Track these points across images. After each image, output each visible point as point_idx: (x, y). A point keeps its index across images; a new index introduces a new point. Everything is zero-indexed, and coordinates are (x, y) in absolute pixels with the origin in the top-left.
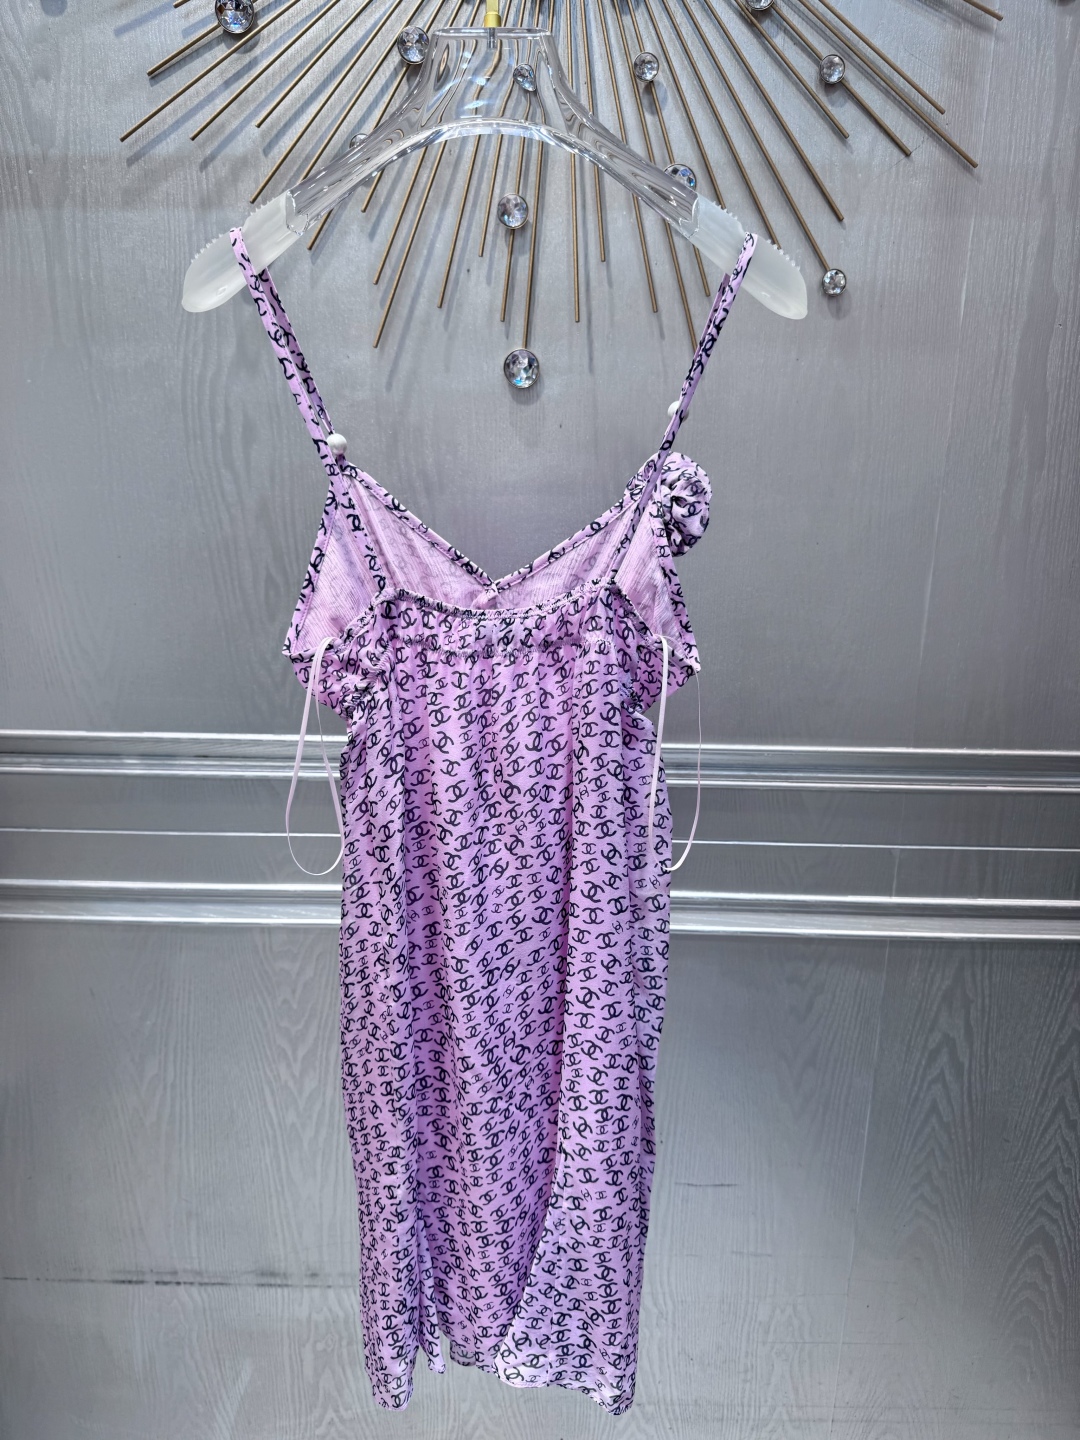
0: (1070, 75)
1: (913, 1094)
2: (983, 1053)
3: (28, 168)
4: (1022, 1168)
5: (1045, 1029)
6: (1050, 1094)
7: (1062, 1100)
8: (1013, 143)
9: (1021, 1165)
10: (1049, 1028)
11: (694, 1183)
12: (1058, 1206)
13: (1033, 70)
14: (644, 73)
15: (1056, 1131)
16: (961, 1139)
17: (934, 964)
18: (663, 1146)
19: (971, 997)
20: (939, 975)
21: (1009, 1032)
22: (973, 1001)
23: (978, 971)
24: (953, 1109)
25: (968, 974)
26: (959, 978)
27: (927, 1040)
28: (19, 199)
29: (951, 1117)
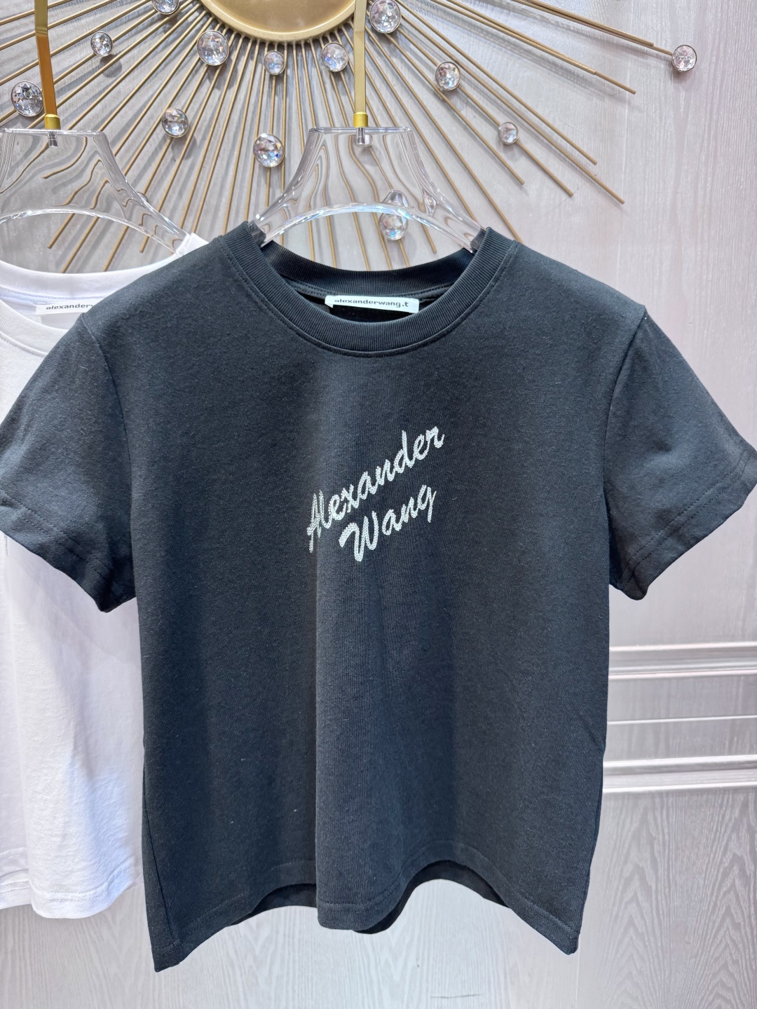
0: (686, 137)
1: (614, 913)
2: (666, 878)
4: (701, 962)
5: (712, 856)
6: (718, 903)
7: (728, 909)
8: (647, 187)
9: (700, 960)
10: (715, 854)
11: (446, 996)
12: (730, 989)
13: (658, 134)
15: (725, 932)
16: (652, 944)
17: (624, 812)
18: (419, 969)
19: (654, 835)
20: (628, 820)
21: (685, 860)
22: (655, 838)
23: (658, 815)
24: (645, 922)
25: (650, 817)
26: (644, 820)
27: (622, 871)
29: (644, 927)
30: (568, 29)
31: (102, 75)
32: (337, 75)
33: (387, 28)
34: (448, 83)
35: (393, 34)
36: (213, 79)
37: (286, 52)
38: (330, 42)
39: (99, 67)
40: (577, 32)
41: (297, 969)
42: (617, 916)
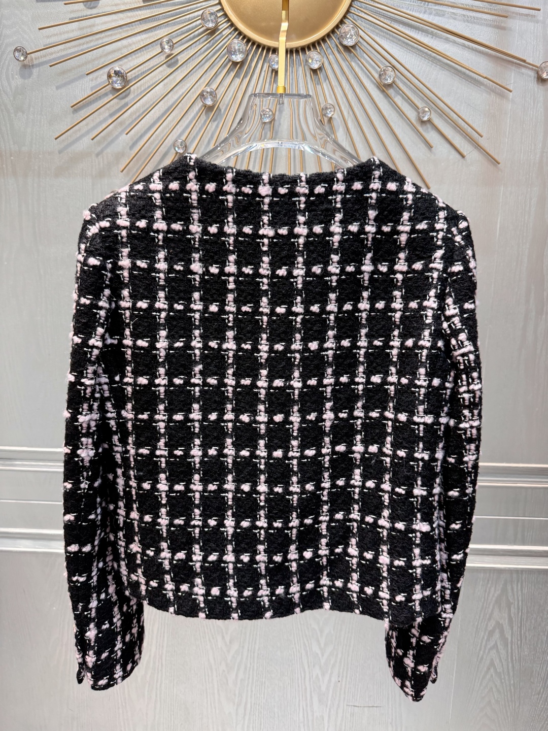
1: (480, 656)
2: (519, 633)
3: (11, 156)
8: (523, 149)
9: (541, 697)
11: (357, 705)
13: (532, 113)
14: (327, 113)
16: (507, 682)
17: (490, 582)
18: (339, 684)
19: (511, 601)
20: (493, 589)
21: (533, 621)
22: (512, 603)
23: (515, 587)
24: (503, 665)
25: (509, 588)
26: (504, 590)
27: (487, 625)
28: (5, 172)
29: (502, 669)
32: (315, 71)
33: (350, 43)
34: (387, 80)
35: (353, 47)
36: (235, 71)
38: (312, 50)
41: (255, 674)
42: (482, 658)
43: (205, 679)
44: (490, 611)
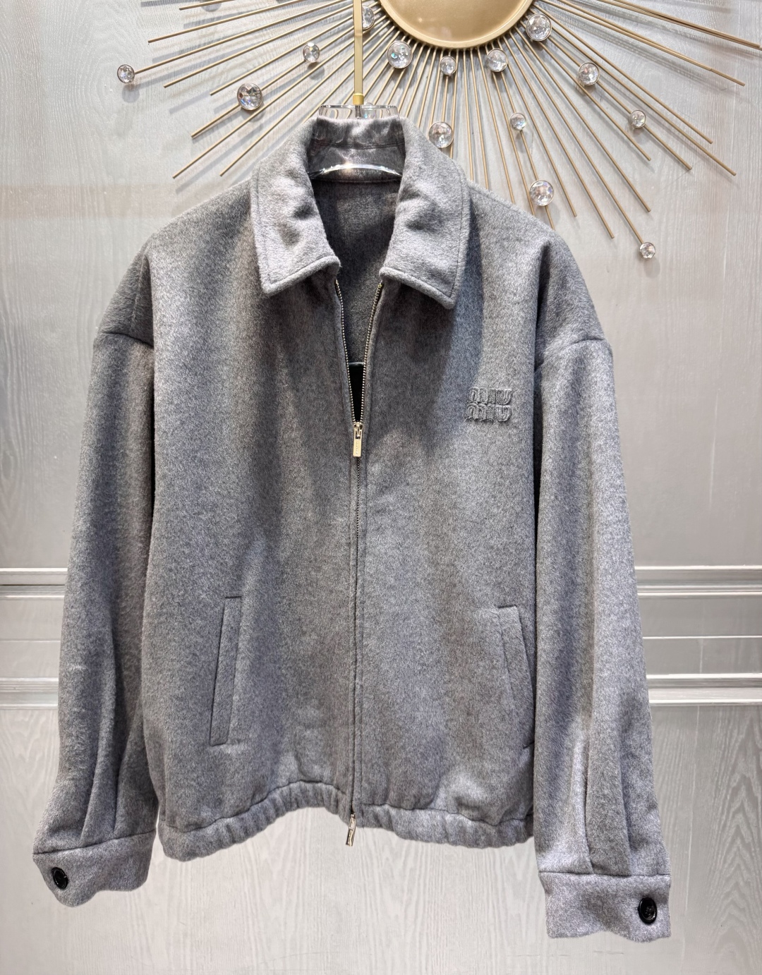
1: (723, 822)
3: (104, 189)
14: (516, 126)
17: (732, 724)
19: (759, 746)
20: (736, 731)
24: (752, 833)
25: (756, 729)
26: (750, 732)
27: (730, 780)
28: (97, 210)
29: (751, 839)
30: (685, 36)
31: (308, 78)
32: (498, 74)
33: (540, 37)
34: (589, 80)
35: (544, 42)
36: (396, 81)
37: (457, 57)
38: (494, 48)
39: (306, 72)
40: (694, 39)
41: (429, 863)
42: (725, 825)
43: (363, 872)
44: (733, 761)
